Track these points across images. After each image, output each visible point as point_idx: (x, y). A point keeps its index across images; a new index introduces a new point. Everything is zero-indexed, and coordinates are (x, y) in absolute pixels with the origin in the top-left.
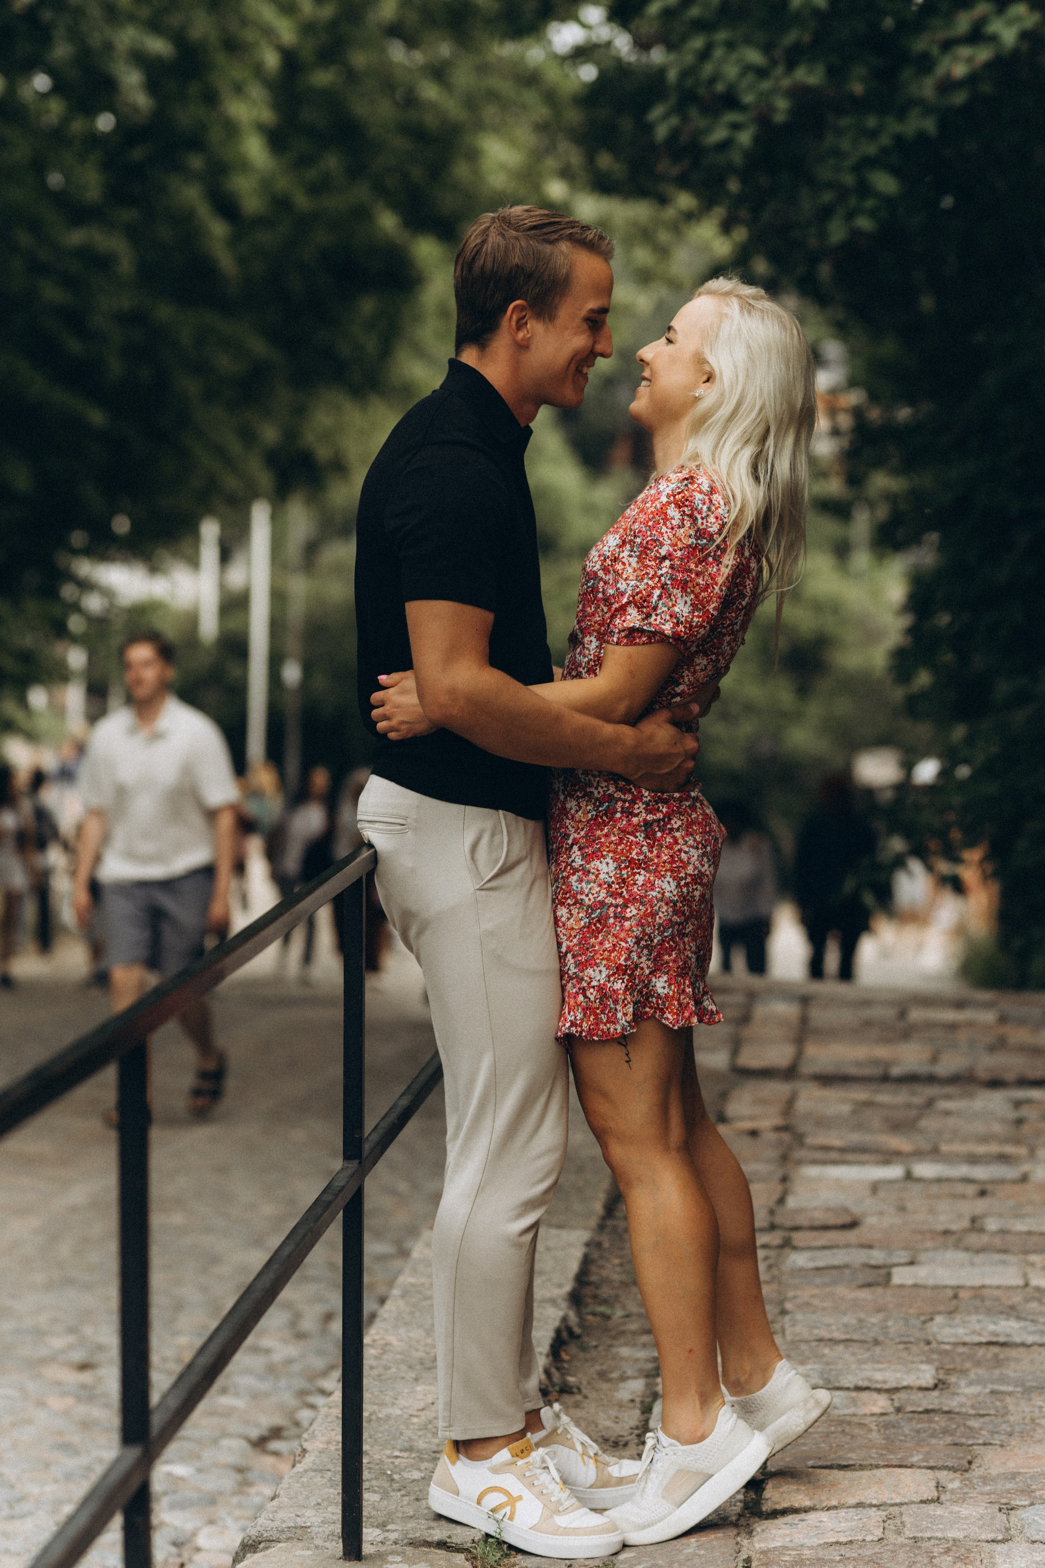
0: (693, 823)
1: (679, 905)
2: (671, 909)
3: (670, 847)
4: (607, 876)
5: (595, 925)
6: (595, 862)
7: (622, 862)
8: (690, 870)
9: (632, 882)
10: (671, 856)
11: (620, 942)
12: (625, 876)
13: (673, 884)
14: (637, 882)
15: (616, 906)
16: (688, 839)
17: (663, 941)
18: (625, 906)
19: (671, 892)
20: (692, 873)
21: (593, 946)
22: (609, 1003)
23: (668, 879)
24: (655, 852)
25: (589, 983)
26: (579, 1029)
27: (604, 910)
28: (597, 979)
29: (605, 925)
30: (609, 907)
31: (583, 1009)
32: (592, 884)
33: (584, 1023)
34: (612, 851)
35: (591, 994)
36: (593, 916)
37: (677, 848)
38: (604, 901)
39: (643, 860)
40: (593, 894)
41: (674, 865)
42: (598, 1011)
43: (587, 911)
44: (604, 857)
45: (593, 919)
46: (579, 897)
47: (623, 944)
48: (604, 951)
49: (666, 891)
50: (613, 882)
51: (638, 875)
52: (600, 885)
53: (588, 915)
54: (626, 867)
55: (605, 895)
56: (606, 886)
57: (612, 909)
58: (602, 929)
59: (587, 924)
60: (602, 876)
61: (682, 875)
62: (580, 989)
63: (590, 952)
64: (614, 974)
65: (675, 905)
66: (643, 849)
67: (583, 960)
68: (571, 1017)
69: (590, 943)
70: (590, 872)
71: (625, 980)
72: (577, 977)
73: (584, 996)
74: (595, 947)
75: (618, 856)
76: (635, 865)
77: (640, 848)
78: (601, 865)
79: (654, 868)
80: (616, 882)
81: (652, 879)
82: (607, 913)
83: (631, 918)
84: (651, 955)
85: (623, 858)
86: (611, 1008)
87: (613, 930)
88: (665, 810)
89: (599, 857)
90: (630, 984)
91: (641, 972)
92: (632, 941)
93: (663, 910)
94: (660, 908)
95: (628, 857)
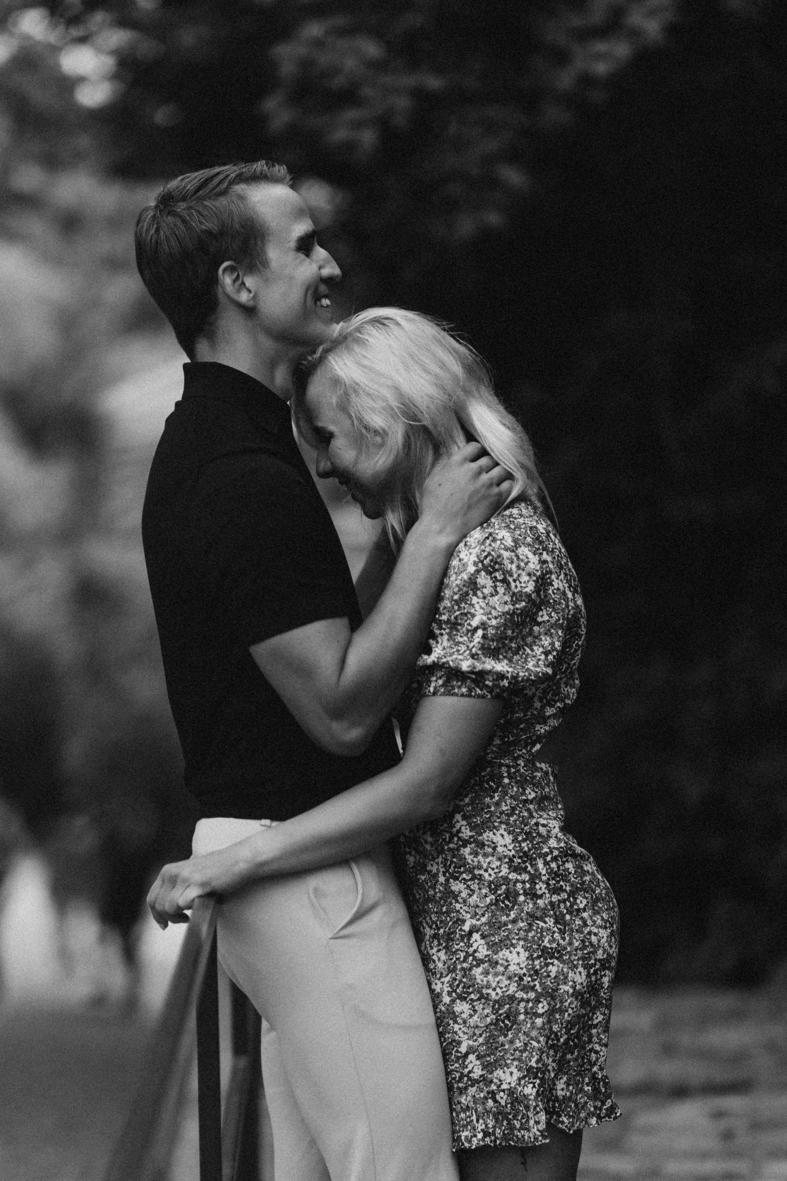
1: (586, 995)
2: (579, 1002)
4: (518, 968)
5: (503, 1022)
6: (503, 952)
8: (600, 954)
9: (545, 974)
11: (531, 1042)
12: (538, 967)
14: (551, 974)
15: (528, 1001)
17: (568, 1039)
19: (581, 983)
21: (503, 1045)
22: (521, 1108)
23: (579, 968)
24: (567, 938)
25: (499, 1086)
26: (493, 1138)
27: (514, 1005)
28: (508, 1082)
29: (514, 1022)
30: (519, 1002)
31: (494, 1115)
32: (500, 977)
33: (497, 1129)
35: (502, 1098)
36: (500, 1012)
39: (556, 948)
40: (501, 988)
41: (585, 951)
42: (510, 1117)
43: (493, 1007)
44: (514, 946)
45: (501, 1015)
47: (534, 1043)
48: (515, 1050)
49: (578, 984)
50: (524, 975)
51: (551, 966)
53: (495, 1011)
54: (539, 957)
55: (515, 989)
56: (517, 979)
57: (522, 1004)
58: (512, 1026)
59: (494, 1021)
60: (512, 968)
61: (592, 961)
62: (488, 1093)
63: (499, 1052)
64: (524, 1077)
65: (583, 997)
66: (555, 936)
67: (492, 1060)
68: (481, 1125)
69: (498, 1042)
70: (497, 963)
71: (536, 1085)
72: (484, 1080)
73: (493, 1101)
74: (504, 1046)
75: (529, 945)
76: (547, 954)
77: (551, 934)
78: (511, 955)
79: (567, 957)
80: (528, 974)
81: (565, 970)
82: (517, 1009)
83: (543, 1014)
84: (556, 1056)
85: (535, 947)
86: (524, 1114)
87: (523, 1027)
88: (568, 889)
89: (508, 946)
90: (542, 1089)
91: (548, 1075)
92: (544, 1040)
93: (573, 1006)
94: (570, 1004)
95: (540, 945)
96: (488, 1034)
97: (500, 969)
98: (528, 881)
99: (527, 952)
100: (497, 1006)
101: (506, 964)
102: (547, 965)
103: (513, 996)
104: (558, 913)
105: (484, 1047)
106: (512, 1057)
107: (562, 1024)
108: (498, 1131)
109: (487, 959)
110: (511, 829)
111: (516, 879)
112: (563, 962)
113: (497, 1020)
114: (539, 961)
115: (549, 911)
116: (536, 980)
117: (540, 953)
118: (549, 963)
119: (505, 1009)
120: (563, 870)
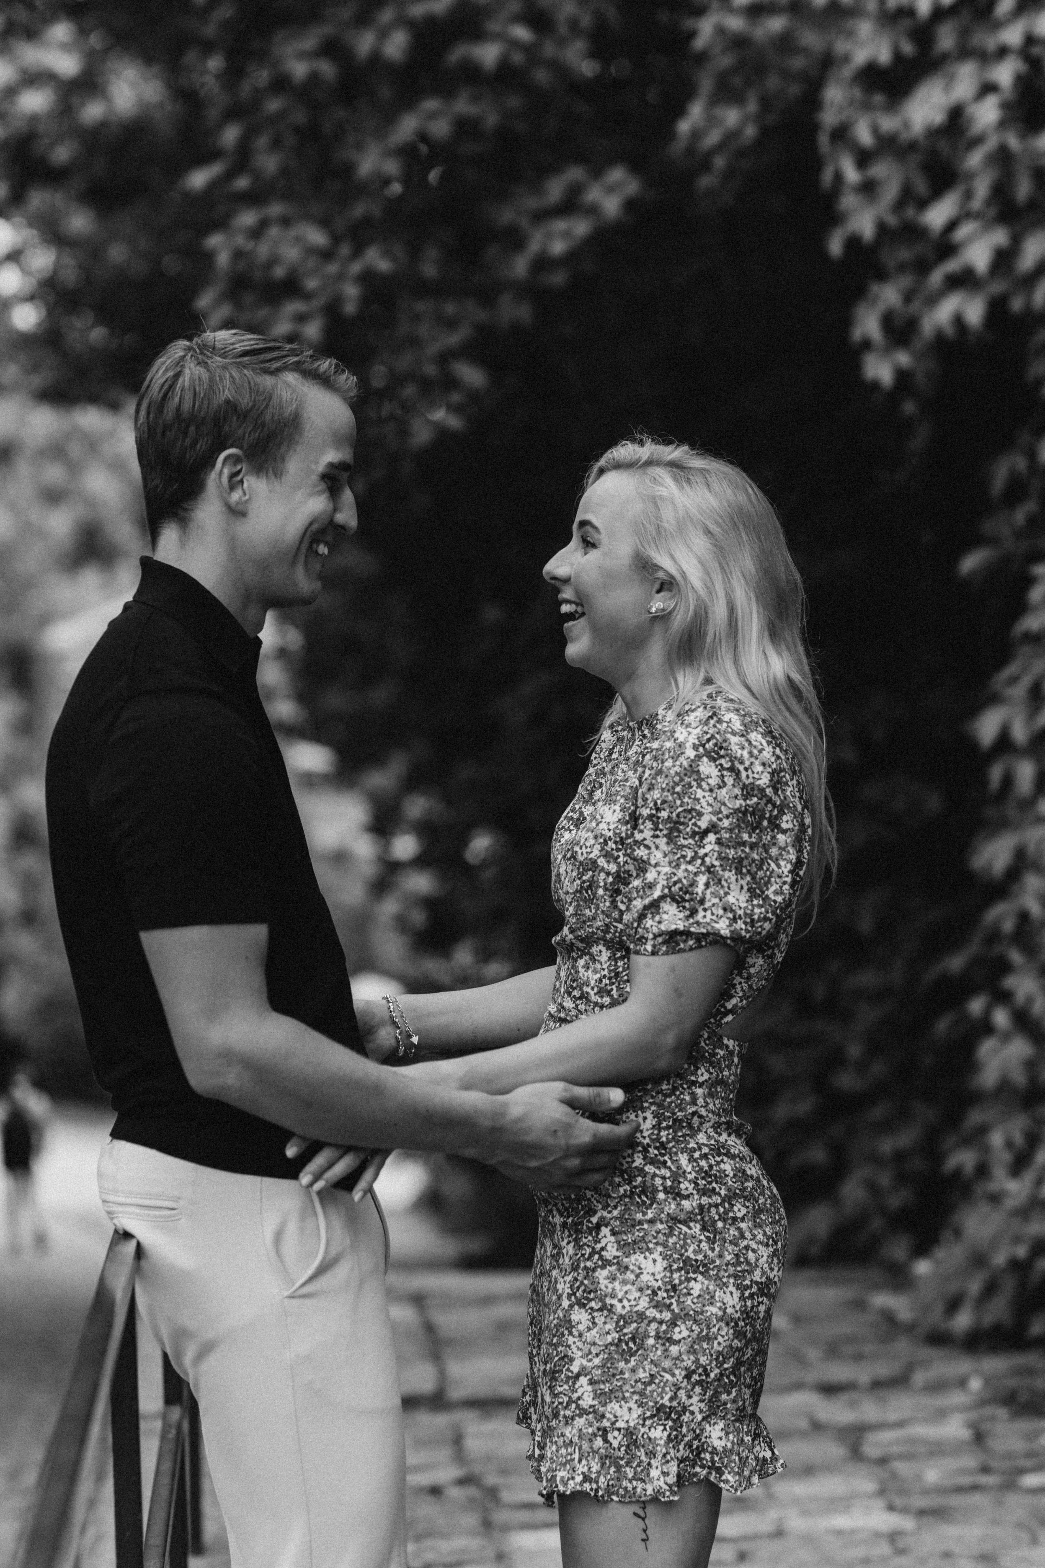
1: (741, 1324)
2: (731, 1331)
3: (733, 1242)
4: (651, 1278)
5: (627, 1344)
6: (636, 1256)
7: (674, 1261)
9: (685, 1291)
12: (677, 1282)
13: (736, 1294)
14: (692, 1292)
15: (661, 1322)
16: (756, 1233)
19: (733, 1306)
21: (622, 1373)
22: (640, 1454)
23: (731, 1288)
24: (717, 1250)
25: (613, 1423)
26: (594, 1486)
27: (642, 1324)
28: (625, 1419)
29: (641, 1347)
30: (650, 1322)
31: (601, 1458)
32: (629, 1287)
34: (661, 1244)
35: (615, 1438)
36: (625, 1331)
39: (702, 1261)
40: (629, 1301)
41: (739, 1269)
42: (622, 1463)
44: (650, 1250)
45: (625, 1334)
46: (608, 1301)
48: (637, 1382)
49: (727, 1305)
50: (659, 1288)
51: (693, 1282)
53: (619, 1329)
54: (679, 1269)
55: (647, 1305)
56: (649, 1292)
57: (654, 1326)
58: (636, 1351)
59: (616, 1341)
60: (645, 1278)
61: (747, 1282)
62: (599, 1429)
63: (617, 1380)
64: (652, 1416)
65: (737, 1324)
66: (701, 1246)
67: (607, 1390)
68: (583, 1467)
69: (616, 1368)
70: (627, 1268)
72: (594, 1412)
73: (603, 1440)
74: (624, 1374)
75: (669, 1253)
76: (690, 1267)
77: (697, 1243)
78: (645, 1261)
79: (714, 1273)
80: (663, 1288)
81: (711, 1287)
82: (646, 1330)
85: (676, 1256)
87: (651, 1355)
88: (723, 1192)
89: (643, 1250)
90: (675, 1433)
91: (691, 1417)
92: (680, 1374)
93: (723, 1333)
94: (719, 1330)
95: (682, 1255)
96: (606, 1356)
97: (630, 1276)
99: (666, 1262)
100: (622, 1323)
101: (638, 1271)
102: (689, 1280)
103: (643, 1313)
104: (707, 1219)
105: (600, 1372)
106: (632, 1390)
108: (603, 1478)
109: (615, 1261)
111: (656, 1172)
112: (710, 1278)
113: (620, 1340)
114: (678, 1274)
115: (695, 1214)
116: (672, 1297)
117: (681, 1265)
118: (691, 1278)
119: (632, 1328)
120: (717, 1171)
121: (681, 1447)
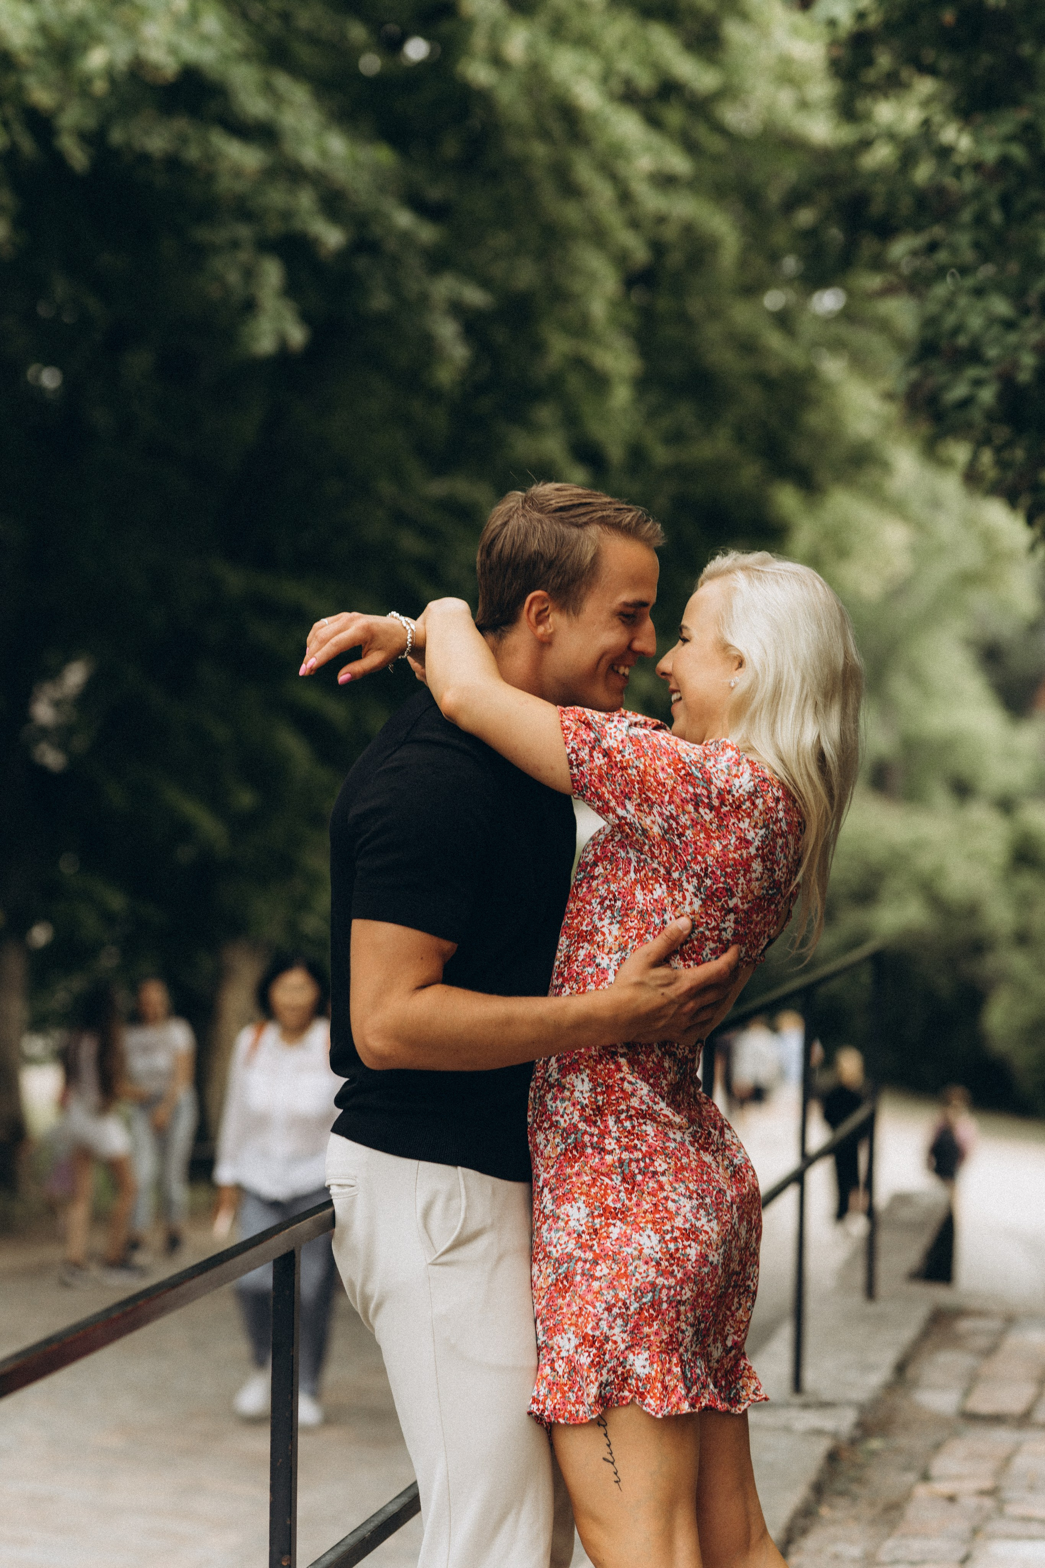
0: (683, 1168)
2: (652, 1269)
3: (653, 1194)
4: (577, 1224)
5: (562, 1283)
6: (565, 1207)
7: (595, 1209)
8: (679, 1222)
9: (605, 1234)
10: (655, 1205)
11: (587, 1306)
12: (598, 1226)
13: (655, 1238)
14: (611, 1235)
15: (585, 1262)
16: (677, 1186)
17: (641, 1309)
18: (595, 1262)
19: (652, 1248)
20: (681, 1226)
22: (579, 1379)
23: (648, 1232)
24: (635, 1199)
27: (572, 1264)
28: (567, 1349)
30: (577, 1261)
32: (561, 1233)
34: (584, 1194)
35: (560, 1366)
36: (560, 1271)
37: (662, 1195)
38: (571, 1254)
39: (620, 1209)
40: (561, 1245)
41: (658, 1216)
43: (554, 1266)
44: (575, 1200)
45: (560, 1275)
46: (546, 1247)
47: (590, 1308)
48: (572, 1315)
49: (645, 1247)
50: (583, 1232)
51: (612, 1227)
52: (569, 1234)
53: (555, 1271)
54: (600, 1216)
55: (574, 1247)
56: (576, 1236)
57: (580, 1264)
58: (569, 1288)
59: (554, 1281)
60: (572, 1223)
61: (668, 1227)
62: (548, 1359)
63: (558, 1315)
64: (581, 1344)
66: (620, 1196)
67: (552, 1325)
70: (559, 1218)
71: (591, 1354)
72: (546, 1346)
73: (552, 1369)
74: (562, 1309)
75: (591, 1201)
76: (610, 1213)
77: (616, 1193)
78: (571, 1209)
79: (632, 1219)
80: (587, 1231)
81: (628, 1232)
83: (601, 1278)
84: (626, 1326)
85: (597, 1204)
86: (580, 1386)
88: (644, 1149)
89: (570, 1200)
90: (597, 1359)
91: (614, 1346)
92: (600, 1306)
93: (641, 1271)
94: (636, 1267)
95: (602, 1203)
96: (548, 1296)
97: (561, 1224)
98: (596, 1135)
99: (588, 1209)
100: (557, 1265)
101: (567, 1219)
102: (608, 1225)
104: (627, 1172)
105: (544, 1310)
107: (630, 1291)
108: (549, 1402)
109: (551, 1214)
110: (595, 1077)
111: (585, 1130)
112: (627, 1224)
113: (557, 1280)
114: (599, 1220)
115: (616, 1168)
117: (601, 1212)
118: (610, 1223)
119: (564, 1268)
120: (638, 1130)
121: (604, 1371)
